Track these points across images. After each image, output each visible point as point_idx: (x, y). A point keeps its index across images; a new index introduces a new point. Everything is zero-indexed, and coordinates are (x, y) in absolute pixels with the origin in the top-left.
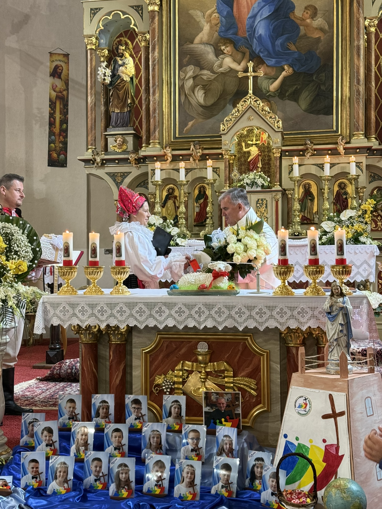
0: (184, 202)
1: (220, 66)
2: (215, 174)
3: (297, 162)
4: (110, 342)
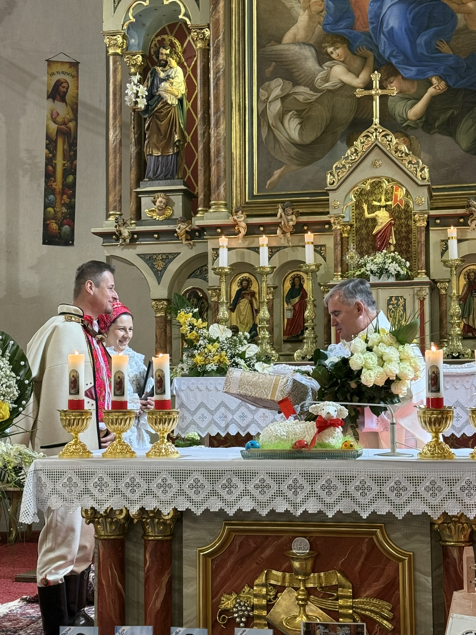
0: (267, 303)
1: (326, 79)
2: (318, 256)
3: (455, 235)
4: (145, 538)
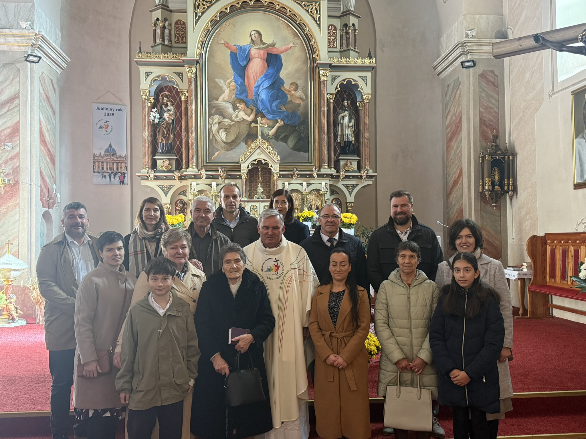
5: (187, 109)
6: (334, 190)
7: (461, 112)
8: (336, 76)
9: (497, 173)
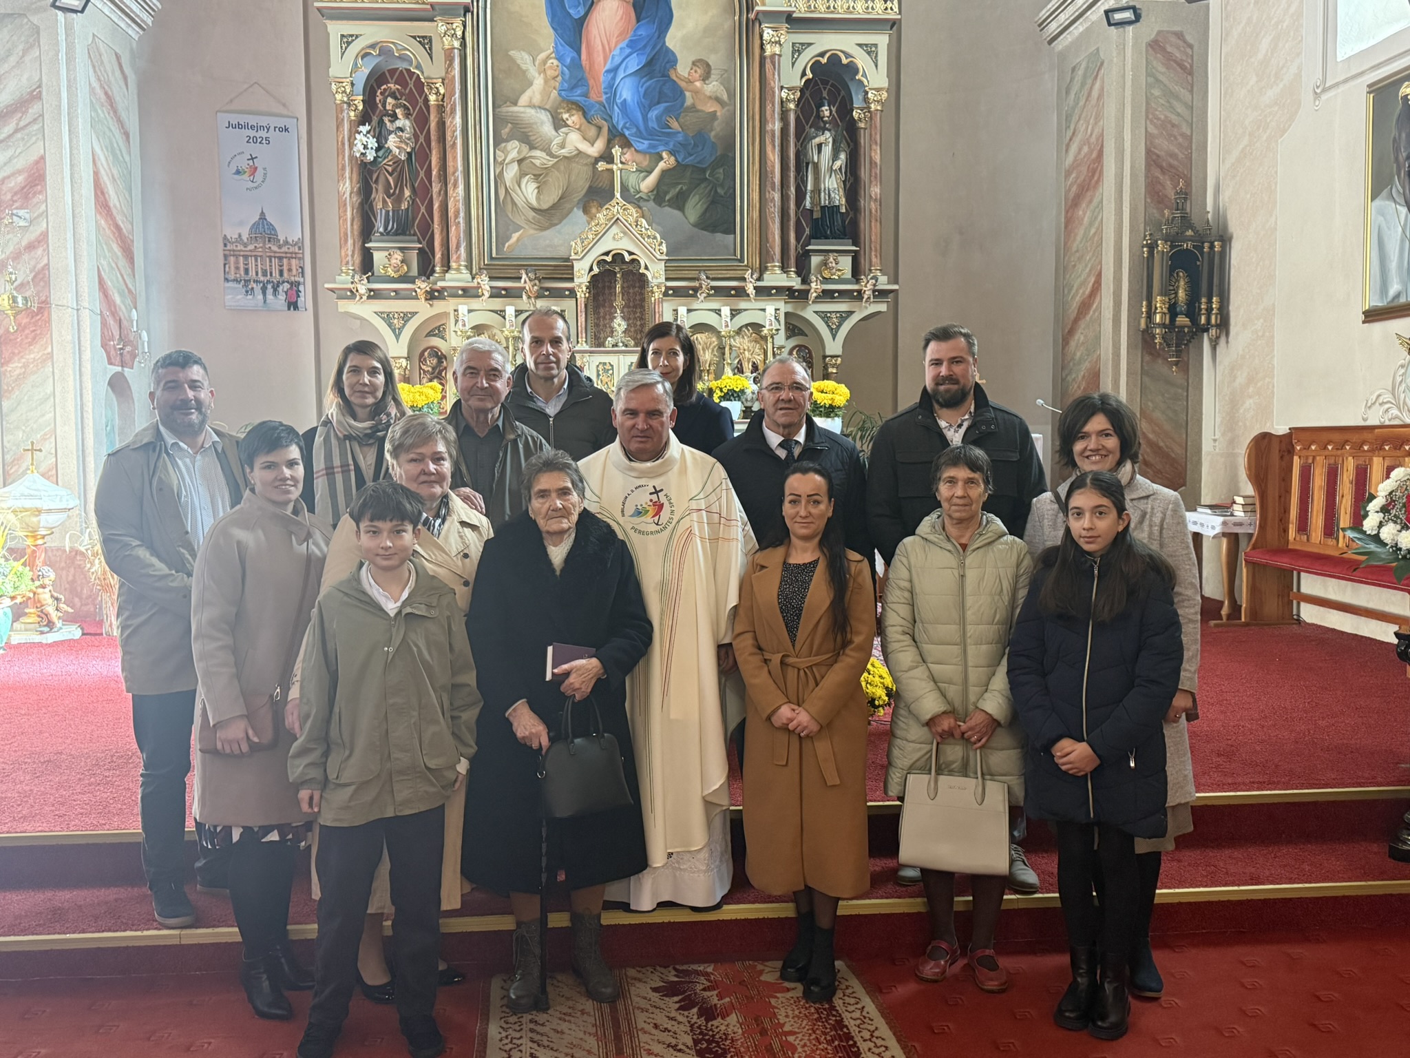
5: (442, 125)
6: (794, 327)
7: (1102, 135)
8: (802, 44)
9: (1182, 283)
